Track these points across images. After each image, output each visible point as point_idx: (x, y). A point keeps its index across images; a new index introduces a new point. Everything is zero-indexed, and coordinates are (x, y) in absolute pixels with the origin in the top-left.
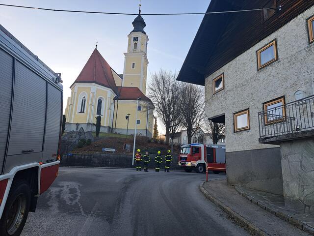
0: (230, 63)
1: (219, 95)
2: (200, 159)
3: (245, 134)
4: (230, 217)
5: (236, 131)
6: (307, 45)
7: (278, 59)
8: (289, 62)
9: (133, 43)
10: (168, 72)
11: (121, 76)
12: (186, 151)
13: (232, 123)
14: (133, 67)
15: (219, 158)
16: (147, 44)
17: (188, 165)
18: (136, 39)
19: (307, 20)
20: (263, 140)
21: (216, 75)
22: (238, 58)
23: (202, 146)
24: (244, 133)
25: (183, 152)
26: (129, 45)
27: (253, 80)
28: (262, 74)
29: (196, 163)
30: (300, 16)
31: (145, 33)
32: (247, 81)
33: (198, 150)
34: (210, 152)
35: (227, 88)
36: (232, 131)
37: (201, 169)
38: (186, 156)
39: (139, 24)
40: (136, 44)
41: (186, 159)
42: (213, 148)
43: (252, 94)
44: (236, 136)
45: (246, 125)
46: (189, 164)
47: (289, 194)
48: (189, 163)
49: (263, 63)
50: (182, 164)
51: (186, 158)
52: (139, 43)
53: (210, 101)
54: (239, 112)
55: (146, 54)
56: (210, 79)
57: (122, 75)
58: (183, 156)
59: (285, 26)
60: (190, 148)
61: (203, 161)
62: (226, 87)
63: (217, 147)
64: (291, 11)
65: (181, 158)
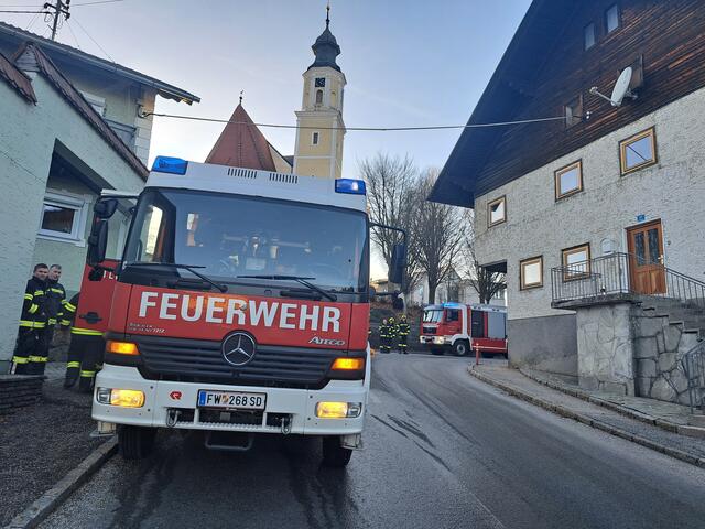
0: (517, 181)
1: (498, 230)
2: (459, 331)
3: (537, 293)
4: (512, 393)
5: (524, 288)
6: (618, 177)
7: (582, 189)
8: (597, 196)
9: (314, 90)
10: (391, 158)
11: (290, 160)
12: (433, 318)
13: (518, 275)
14: (315, 142)
15: (494, 331)
16: (343, 92)
17: (439, 342)
18: (320, 82)
19: (620, 142)
20: (556, 304)
21: (493, 195)
22: (527, 176)
23: (462, 307)
24: (534, 291)
25: (428, 319)
26: (306, 94)
27: (548, 213)
28: (563, 208)
29: (452, 339)
30: (611, 135)
31: (338, 69)
32: (540, 214)
33: (456, 315)
34: (478, 319)
35: (511, 221)
36: (517, 287)
37: (461, 349)
38: (435, 326)
39: (326, 49)
40: (320, 92)
41: (434, 331)
42: (483, 312)
43: (547, 235)
44: (524, 295)
45: (538, 280)
46: (439, 340)
47: (584, 371)
48: (441, 338)
49: (564, 191)
50: (427, 340)
51: (435, 329)
52: (326, 90)
53: (483, 237)
54: (528, 260)
55: (341, 114)
56: (483, 201)
57: (293, 157)
58: (427, 326)
59: (593, 145)
60: (442, 313)
61: (464, 335)
62: (509, 219)
63: (491, 310)
64: (601, 124)
65: (425, 330)
